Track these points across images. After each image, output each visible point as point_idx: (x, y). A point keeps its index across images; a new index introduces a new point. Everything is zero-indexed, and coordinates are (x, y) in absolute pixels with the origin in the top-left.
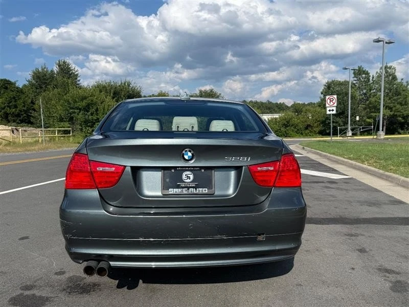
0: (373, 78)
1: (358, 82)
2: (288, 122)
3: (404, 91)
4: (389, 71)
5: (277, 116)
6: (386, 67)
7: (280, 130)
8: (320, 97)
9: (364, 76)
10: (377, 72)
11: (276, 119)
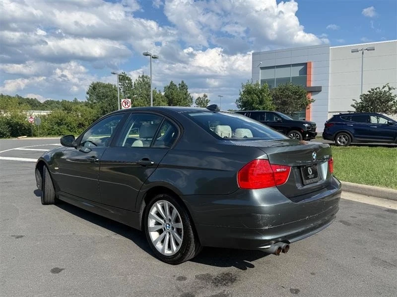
0: (135, 84)
1: (123, 87)
2: (61, 120)
3: (157, 97)
4: (146, 80)
5: (45, 114)
6: (143, 76)
7: (53, 128)
8: (87, 98)
9: (127, 81)
10: (136, 80)
11: (44, 116)
